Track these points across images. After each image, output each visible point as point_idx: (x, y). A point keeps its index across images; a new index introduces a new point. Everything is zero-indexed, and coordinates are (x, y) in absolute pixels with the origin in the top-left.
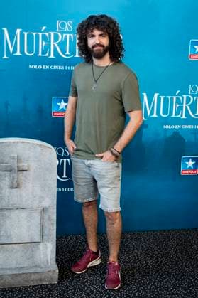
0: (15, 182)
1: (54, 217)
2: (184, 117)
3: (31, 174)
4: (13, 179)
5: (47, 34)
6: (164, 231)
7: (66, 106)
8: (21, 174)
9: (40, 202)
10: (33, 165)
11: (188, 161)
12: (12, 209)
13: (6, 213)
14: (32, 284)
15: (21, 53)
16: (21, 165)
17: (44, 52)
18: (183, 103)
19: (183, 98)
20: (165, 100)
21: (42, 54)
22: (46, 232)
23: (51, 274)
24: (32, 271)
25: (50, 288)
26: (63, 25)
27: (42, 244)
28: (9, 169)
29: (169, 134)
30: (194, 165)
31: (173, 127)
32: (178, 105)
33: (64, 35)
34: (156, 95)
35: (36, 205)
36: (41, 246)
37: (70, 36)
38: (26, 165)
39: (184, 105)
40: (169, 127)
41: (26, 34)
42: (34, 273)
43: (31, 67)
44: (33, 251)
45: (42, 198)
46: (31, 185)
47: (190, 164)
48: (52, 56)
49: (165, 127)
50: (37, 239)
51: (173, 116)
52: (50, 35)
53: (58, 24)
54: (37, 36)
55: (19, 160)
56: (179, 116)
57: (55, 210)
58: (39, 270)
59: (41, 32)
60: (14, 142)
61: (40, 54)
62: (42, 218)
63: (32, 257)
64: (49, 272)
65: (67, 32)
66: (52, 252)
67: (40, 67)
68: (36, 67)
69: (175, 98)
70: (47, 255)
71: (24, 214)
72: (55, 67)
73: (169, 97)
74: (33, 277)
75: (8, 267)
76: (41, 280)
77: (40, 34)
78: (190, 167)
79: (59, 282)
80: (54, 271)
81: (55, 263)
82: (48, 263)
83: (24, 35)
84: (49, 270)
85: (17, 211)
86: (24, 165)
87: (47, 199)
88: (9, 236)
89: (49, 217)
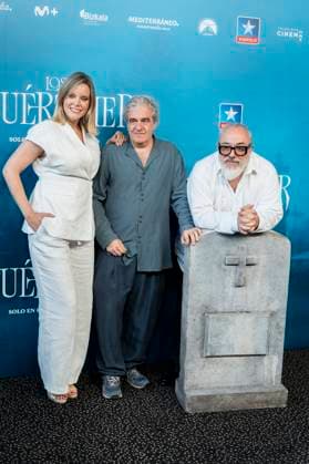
0: (242, 279)
1: (283, 324)
3: (259, 270)
4: (241, 275)
8: (248, 268)
9: (268, 305)
10: (263, 259)
12: (236, 312)
13: (230, 317)
14: (256, 406)
16: (250, 257)
22: (272, 342)
23: (278, 394)
24: (256, 390)
25: (279, 411)
27: (266, 358)
28: (236, 263)
35: (263, 307)
36: (266, 360)
38: (255, 257)
42: (259, 393)
44: (256, 366)
45: (271, 300)
46: (258, 283)
50: (263, 350)
57: (284, 316)
58: (263, 390)
62: (270, 325)
63: (254, 374)
64: (276, 392)
66: (278, 367)
70: (271, 372)
74: (258, 398)
76: (267, 402)
79: (288, 404)
80: (283, 391)
81: (280, 381)
82: (272, 382)
84: (276, 390)
85: (242, 316)
86: (253, 257)
87: (277, 302)
88: (231, 346)
89: (278, 324)
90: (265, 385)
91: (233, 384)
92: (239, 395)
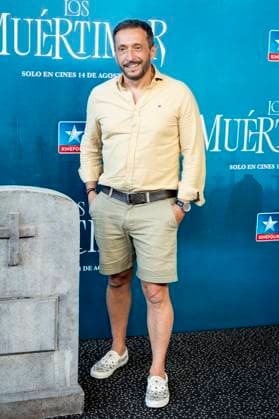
0: (15, 256)
1: (76, 310)
2: (260, 151)
3: (39, 243)
4: (13, 250)
5: (50, 22)
7: (80, 137)
8: (25, 244)
9: (55, 287)
10: (43, 228)
11: (267, 220)
12: (10, 299)
13: (3, 306)
15: (8, 51)
16: (24, 228)
17: (45, 50)
18: (258, 130)
19: (259, 121)
20: (233, 124)
21: (42, 53)
22: (63, 333)
23: (73, 399)
24: (43, 395)
27: (56, 354)
28: (5, 235)
29: (239, 179)
30: (275, 226)
31: (244, 167)
32: (251, 133)
33: (77, 23)
34: (218, 117)
35: (47, 291)
36: (56, 356)
37: (85, 24)
38: (32, 227)
39: (261, 133)
40: (238, 167)
41: (16, 20)
42: (47, 399)
43: (24, 74)
44: (43, 365)
45: (57, 280)
46: (39, 260)
47: (270, 224)
48: (57, 57)
49: (232, 167)
50: (50, 346)
51: (245, 149)
52: (54, 23)
54: (34, 25)
55: (21, 221)
56: (254, 149)
57: (77, 299)
58: (54, 394)
59: (42, 18)
60: (14, 192)
61: (39, 54)
62: (58, 312)
64: (69, 396)
65: (81, 18)
66: (72, 365)
67: (38, 74)
68: (32, 74)
69: (246, 121)
70: (64, 371)
71: (29, 306)
72: (63, 74)
73: (239, 120)
74: (46, 405)
75: (4, 392)
76: (57, 409)
77: (39, 21)
78: (270, 230)
79: (85, 410)
80: (78, 394)
82: (66, 384)
83: (13, 22)
84: (70, 392)
85: (19, 303)
86: (30, 228)
87: (64, 282)
88: (7, 343)
89: (68, 311)
90: (57, 386)
91: (14, 390)
92: (19, 403)
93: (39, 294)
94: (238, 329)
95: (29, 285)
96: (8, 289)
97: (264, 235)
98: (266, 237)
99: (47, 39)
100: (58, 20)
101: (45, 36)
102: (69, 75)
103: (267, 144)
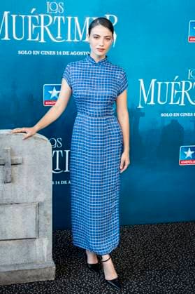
0: (8, 177)
1: (50, 212)
2: (182, 104)
3: (25, 168)
4: (7, 172)
5: (37, 17)
6: (162, 224)
7: (58, 95)
8: (16, 169)
9: (36, 197)
10: (27, 158)
11: (187, 151)
12: (6, 204)
14: (28, 281)
15: (9, 37)
16: (14, 158)
17: (34, 37)
18: (181, 90)
19: (181, 84)
20: (163, 86)
21: (32, 38)
22: (42, 227)
23: (47, 270)
24: (28, 267)
25: (47, 284)
26: (54, 7)
27: (37, 240)
28: (2, 163)
29: (167, 123)
30: (192, 154)
31: (171, 115)
32: (176, 92)
33: (55, 17)
34: (153, 81)
35: (31, 199)
36: (37, 242)
37: (61, 19)
38: (20, 158)
39: (183, 91)
40: (167, 115)
41: (14, 16)
42: (31, 270)
43: (20, 52)
44: (28, 247)
45: (37, 192)
46: (25, 179)
47: (189, 153)
48: (42, 41)
49: (162, 115)
50: (33, 235)
51: (172, 103)
52: (40, 18)
53: (49, 6)
54: (26, 19)
55: (12, 153)
56: (178, 103)
57: (51, 205)
58: (35, 267)
59: (30, 14)
60: (8, 134)
61: (30, 39)
62: (38, 213)
63: (28, 253)
64: (45, 268)
65: (58, 14)
66: (48, 248)
67: (30, 53)
68: (25, 52)
69: (173, 83)
70: (43, 251)
71: (18, 210)
72: (46, 53)
73: (167, 83)
74: (29, 274)
75: (3, 264)
76: (37, 277)
77: (30, 17)
78: (189, 157)
79: (56, 279)
80: (51, 267)
81: (51, 259)
82: (44, 260)
83: (12, 17)
84: (46, 266)
85: (11, 207)
86: (18, 158)
87: (42, 194)
88: (4, 233)
89: (45, 213)
90: (38, 261)
91: (10, 263)
92: (12, 272)
93: (25, 201)
94: (167, 223)
95: (18, 195)
96: (5, 198)
97: (185, 160)
98: (186, 162)
99: (35, 28)
100: (42, 16)
101: (34, 27)
102: (51, 53)
103: (187, 99)
